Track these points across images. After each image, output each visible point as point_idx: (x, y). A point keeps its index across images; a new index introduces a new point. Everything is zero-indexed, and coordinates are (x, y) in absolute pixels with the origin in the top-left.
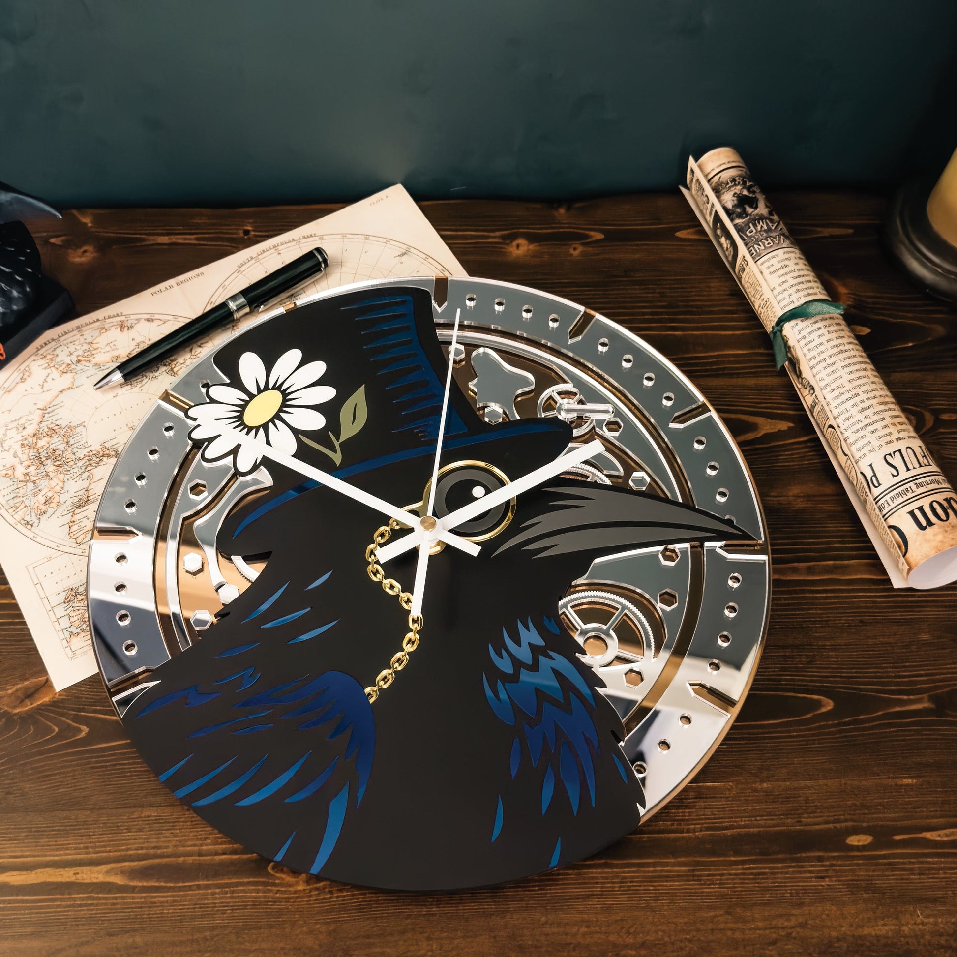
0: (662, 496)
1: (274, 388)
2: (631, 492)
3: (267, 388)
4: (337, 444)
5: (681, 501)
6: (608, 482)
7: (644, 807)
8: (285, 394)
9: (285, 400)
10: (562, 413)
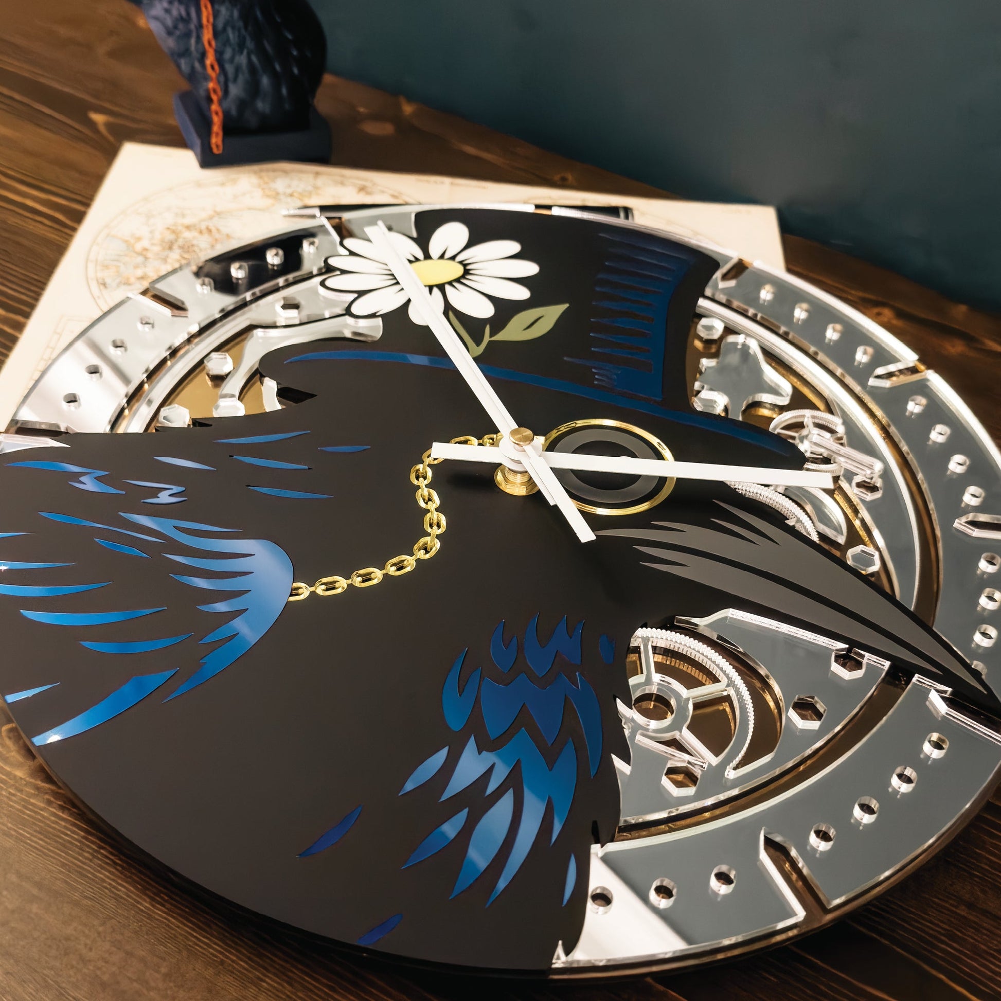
0: (888, 590)
1: (461, 262)
2: (842, 563)
3: (453, 258)
4: (487, 338)
5: (912, 608)
6: (815, 538)
7: (568, 952)
8: (467, 272)
9: (463, 276)
10: (806, 442)
